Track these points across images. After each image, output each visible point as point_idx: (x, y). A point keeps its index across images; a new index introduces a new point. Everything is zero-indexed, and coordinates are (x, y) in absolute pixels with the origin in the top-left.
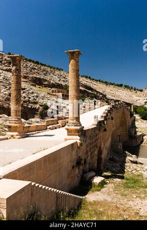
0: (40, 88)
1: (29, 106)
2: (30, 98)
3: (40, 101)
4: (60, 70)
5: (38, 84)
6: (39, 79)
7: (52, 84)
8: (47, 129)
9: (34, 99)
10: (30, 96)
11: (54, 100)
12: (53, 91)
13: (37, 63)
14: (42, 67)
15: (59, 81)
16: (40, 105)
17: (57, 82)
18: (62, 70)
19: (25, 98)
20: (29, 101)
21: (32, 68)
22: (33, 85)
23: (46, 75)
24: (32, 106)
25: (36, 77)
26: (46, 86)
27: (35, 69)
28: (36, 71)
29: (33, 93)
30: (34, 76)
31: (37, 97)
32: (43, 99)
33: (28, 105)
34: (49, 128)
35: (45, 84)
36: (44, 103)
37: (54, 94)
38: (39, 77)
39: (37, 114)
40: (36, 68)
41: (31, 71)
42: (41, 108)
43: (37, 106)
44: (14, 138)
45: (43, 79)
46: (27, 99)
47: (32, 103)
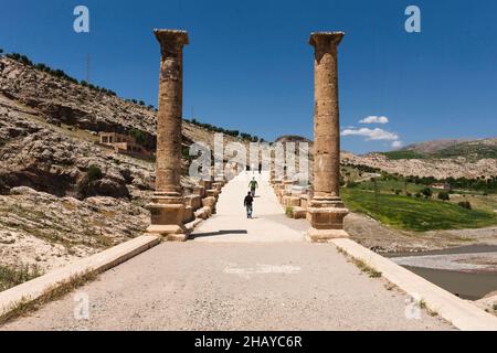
0: (70, 129)
1: (53, 171)
2: (53, 151)
3: (79, 159)
4: (111, 94)
5: (64, 122)
6: (69, 110)
7: (100, 123)
8: (193, 218)
9: (65, 154)
10: (54, 147)
11: (110, 158)
12: (105, 139)
13: (60, 74)
14: (72, 85)
15: (114, 117)
16: (81, 169)
17: (111, 118)
18: (114, 94)
19: (41, 150)
20: (51, 157)
21: (49, 85)
22: (54, 123)
23: (83, 103)
24: (59, 171)
25: (59, 106)
26: (83, 126)
27: (55, 87)
28: (58, 90)
29: (59, 140)
30: (56, 101)
31: (71, 149)
32: (85, 155)
33: (50, 167)
34: (199, 217)
35: (80, 123)
36: (91, 163)
37: (109, 144)
38: (67, 105)
39: (71, 189)
40: (59, 85)
41: (47, 91)
42: (83, 174)
43: (74, 170)
44: (171, 239)
45: (78, 110)
46: (46, 152)
47: (59, 163)
